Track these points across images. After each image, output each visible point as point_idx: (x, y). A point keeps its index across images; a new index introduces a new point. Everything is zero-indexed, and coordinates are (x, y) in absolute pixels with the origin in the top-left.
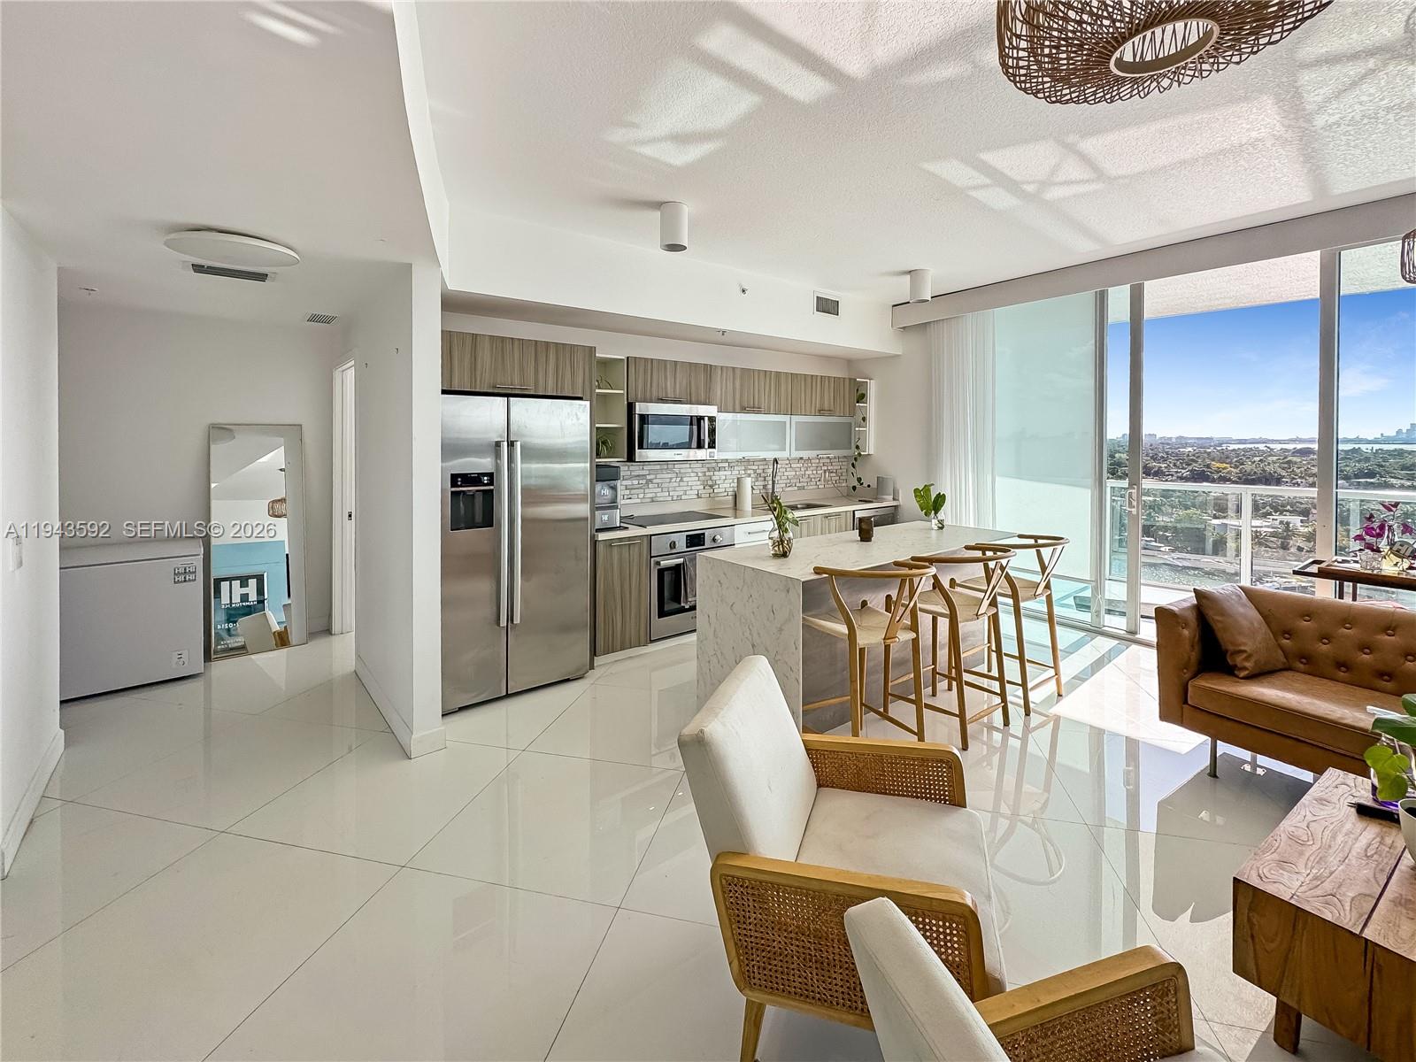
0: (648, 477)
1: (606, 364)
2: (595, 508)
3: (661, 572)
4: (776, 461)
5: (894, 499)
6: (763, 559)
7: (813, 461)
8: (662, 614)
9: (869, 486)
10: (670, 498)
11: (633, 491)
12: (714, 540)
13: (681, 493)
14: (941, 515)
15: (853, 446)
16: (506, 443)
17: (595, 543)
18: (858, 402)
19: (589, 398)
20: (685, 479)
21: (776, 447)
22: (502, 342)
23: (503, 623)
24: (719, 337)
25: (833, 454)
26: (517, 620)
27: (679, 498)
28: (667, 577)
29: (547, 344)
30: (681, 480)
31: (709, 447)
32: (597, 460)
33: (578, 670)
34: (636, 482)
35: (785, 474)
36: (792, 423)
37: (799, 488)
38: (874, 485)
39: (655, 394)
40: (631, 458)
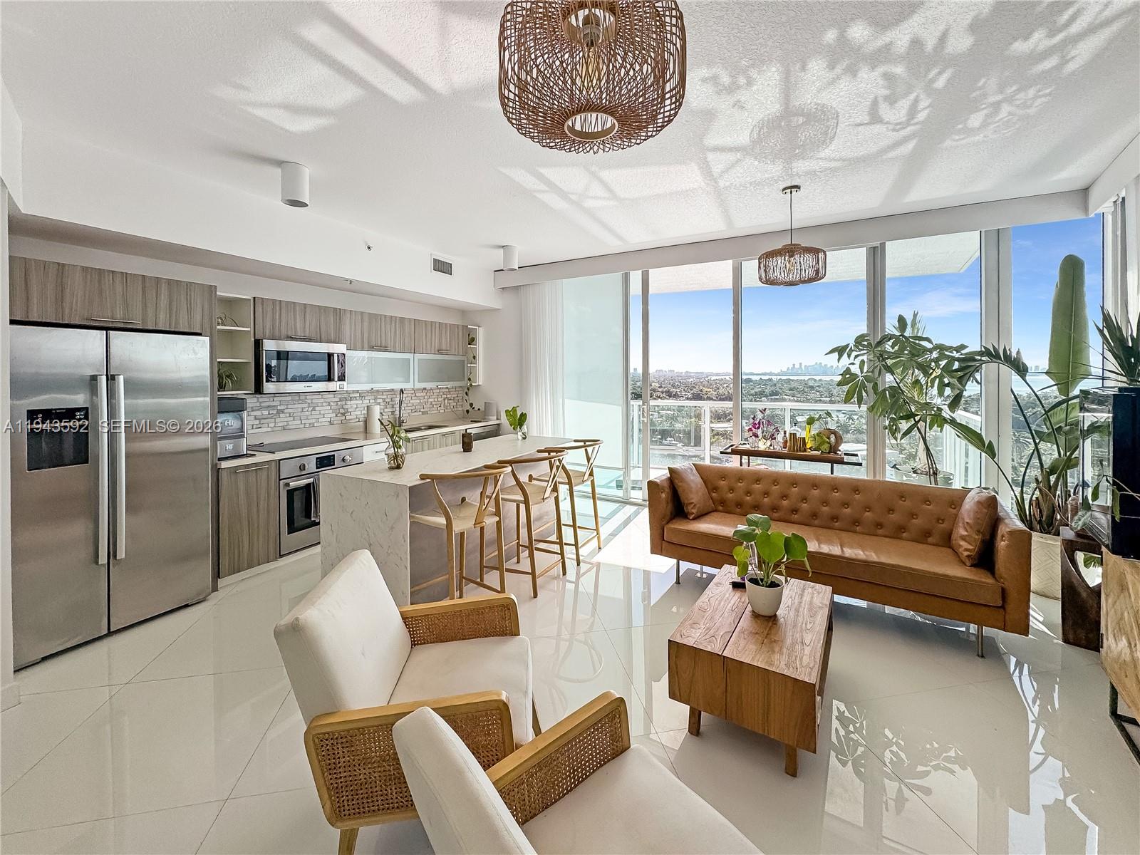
0: (279, 408)
1: (230, 303)
2: (217, 437)
3: (291, 493)
4: (402, 391)
5: (497, 419)
6: (380, 472)
7: (434, 391)
8: (292, 529)
9: (479, 409)
10: (302, 426)
11: (262, 421)
12: (343, 460)
13: (313, 421)
14: (525, 427)
15: (466, 379)
16: (104, 378)
17: (217, 471)
18: (469, 344)
19: (209, 334)
20: (317, 408)
21: (401, 379)
22: (100, 275)
23: (103, 559)
24: (347, 285)
25: (450, 385)
26: (121, 554)
27: (312, 425)
28: (297, 496)
29: (158, 280)
30: (314, 410)
31: (339, 380)
32: (219, 393)
33: (198, 594)
34: (266, 412)
35: (410, 402)
36: (414, 359)
37: (423, 413)
38: (482, 409)
39: (284, 332)
40: (258, 389)
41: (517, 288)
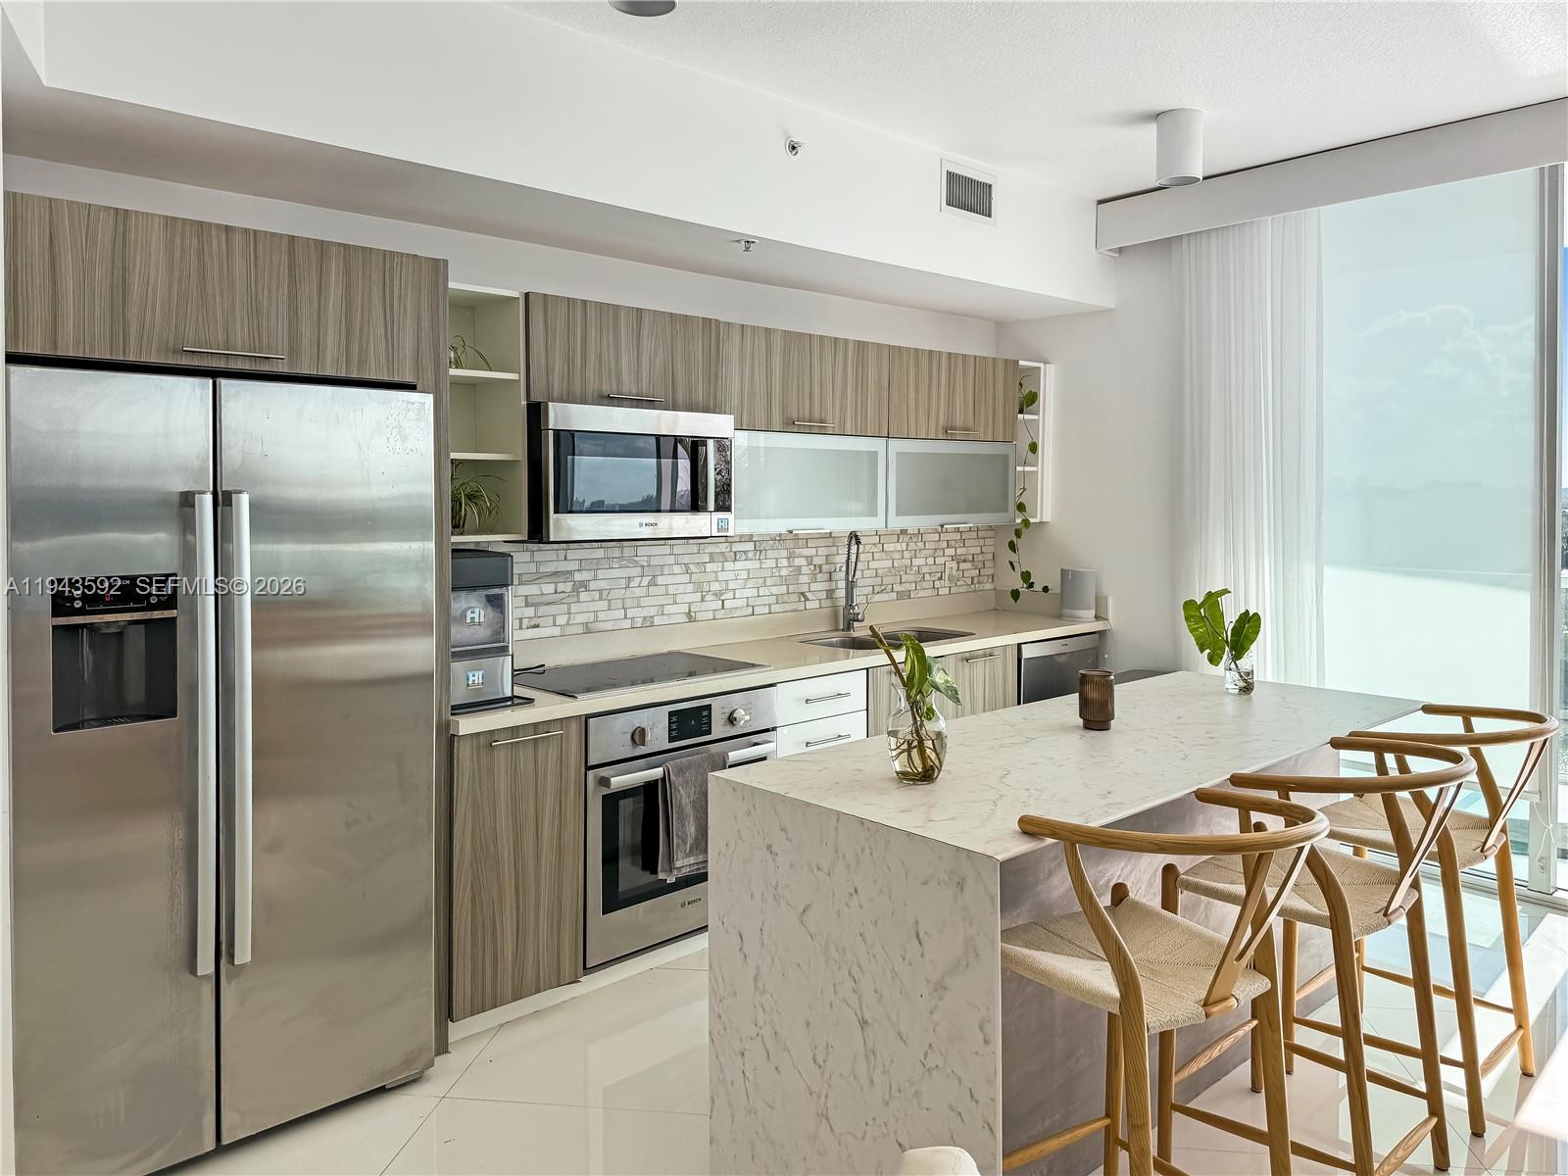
0: (578, 577)
1: (474, 308)
2: (454, 653)
3: (611, 802)
4: (854, 537)
5: (1097, 617)
7: (926, 537)
8: (609, 907)
9: (1046, 589)
10: (627, 624)
11: (543, 610)
12: (731, 720)
13: (652, 611)
14: (1244, 663)
15: (1012, 506)
16: (208, 498)
17: (449, 741)
18: (1021, 412)
19: (432, 385)
20: (660, 580)
21: (854, 506)
22: (200, 236)
23: (206, 965)
24: (738, 257)
25: (972, 520)
26: (244, 954)
27: (648, 623)
28: (626, 806)
29: (322, 247)
30: (653, 583)
31: (718, 509)
32: (455, 539)
33: (407, 1062)
34: (549, 588)
35: (873, 565)
36: (890, 452)
37: (901, 596)
38: (1055, 586)
39: (591, 384)
40: (537, 532)
41: (1166, 244)
